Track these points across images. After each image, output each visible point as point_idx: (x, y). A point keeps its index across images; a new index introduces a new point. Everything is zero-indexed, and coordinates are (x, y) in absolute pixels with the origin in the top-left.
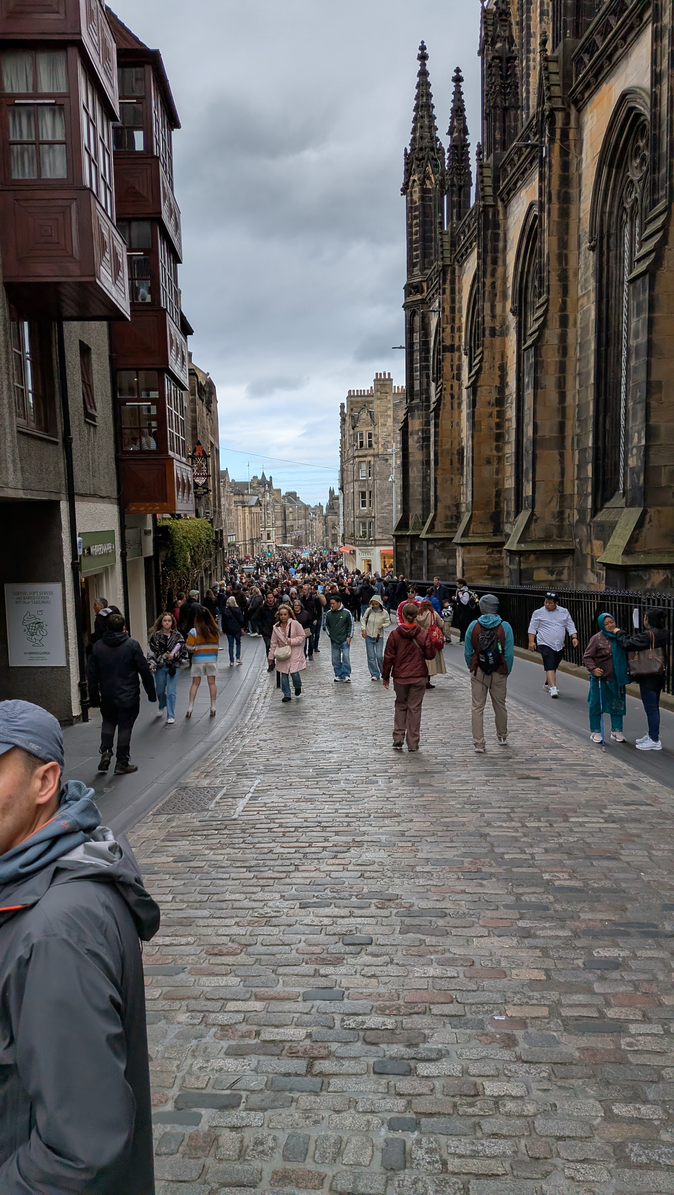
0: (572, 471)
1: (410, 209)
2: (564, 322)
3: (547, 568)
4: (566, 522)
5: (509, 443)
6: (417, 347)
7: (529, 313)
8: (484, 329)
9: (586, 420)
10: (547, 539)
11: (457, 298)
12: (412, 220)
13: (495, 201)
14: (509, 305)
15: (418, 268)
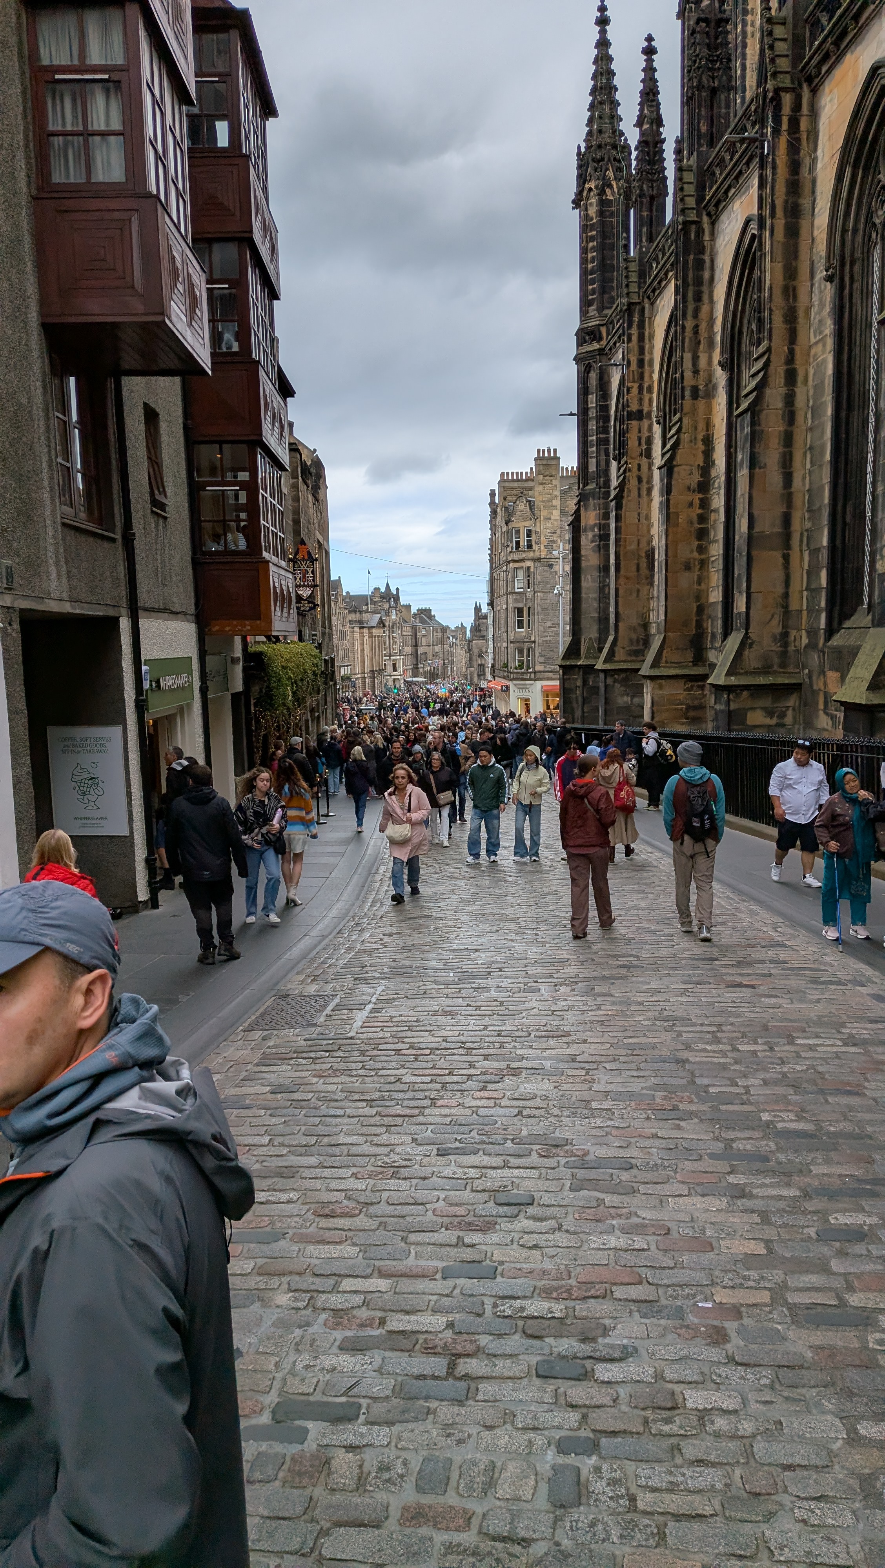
0: (799, 580)
1: (585, 228)
2: (791, 377)
3: (764, 709)
4: (791, 648)
5: (716, 541)
6: (592, 413)
7: (743, 368)
8: (683, 388)
9: (820, 509)
10: (766, 670)
11: (647, 347)
12: (587, 243)
13: (699, 215)
14: (717, 356)
15: (594, 307)
